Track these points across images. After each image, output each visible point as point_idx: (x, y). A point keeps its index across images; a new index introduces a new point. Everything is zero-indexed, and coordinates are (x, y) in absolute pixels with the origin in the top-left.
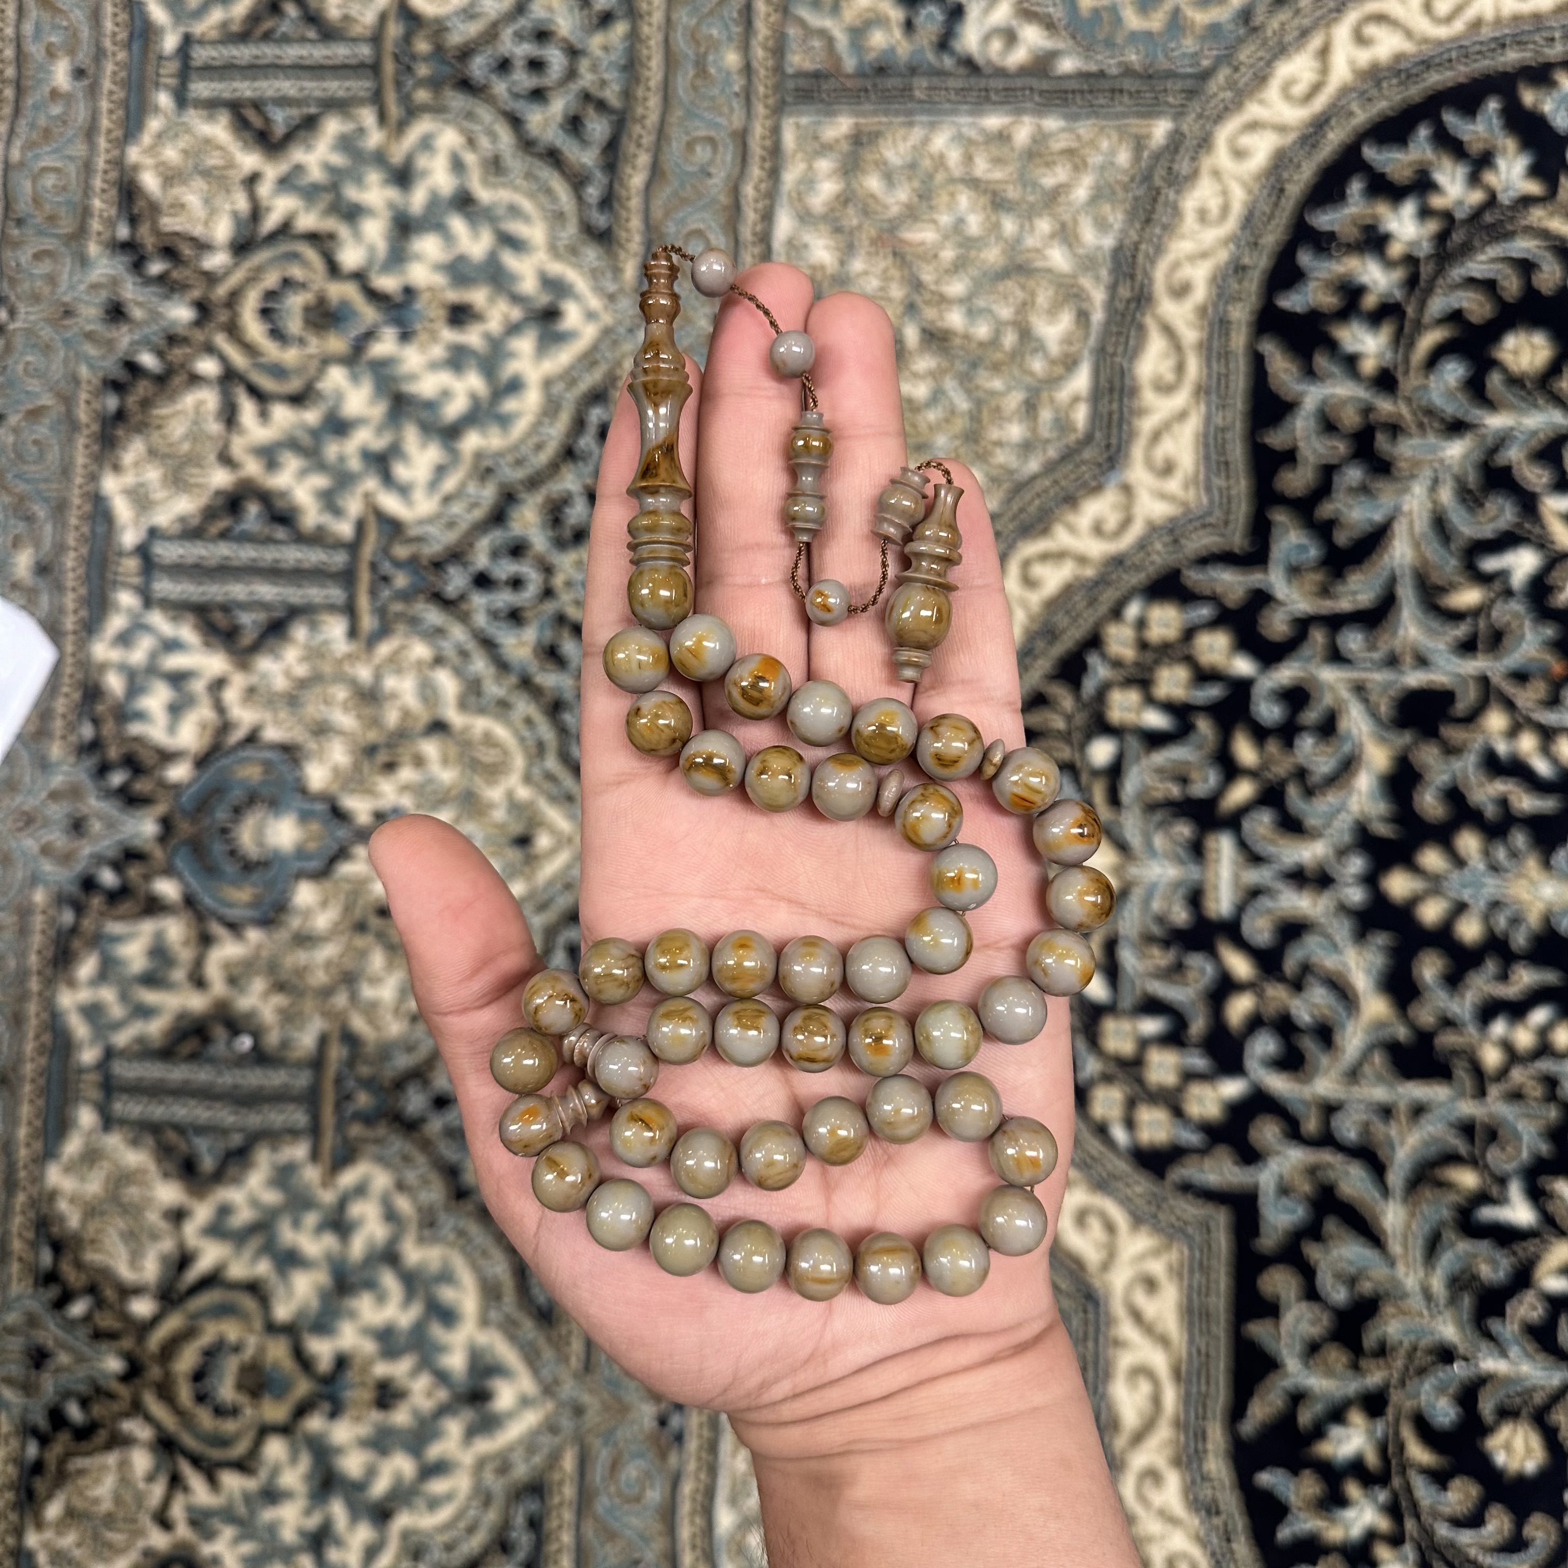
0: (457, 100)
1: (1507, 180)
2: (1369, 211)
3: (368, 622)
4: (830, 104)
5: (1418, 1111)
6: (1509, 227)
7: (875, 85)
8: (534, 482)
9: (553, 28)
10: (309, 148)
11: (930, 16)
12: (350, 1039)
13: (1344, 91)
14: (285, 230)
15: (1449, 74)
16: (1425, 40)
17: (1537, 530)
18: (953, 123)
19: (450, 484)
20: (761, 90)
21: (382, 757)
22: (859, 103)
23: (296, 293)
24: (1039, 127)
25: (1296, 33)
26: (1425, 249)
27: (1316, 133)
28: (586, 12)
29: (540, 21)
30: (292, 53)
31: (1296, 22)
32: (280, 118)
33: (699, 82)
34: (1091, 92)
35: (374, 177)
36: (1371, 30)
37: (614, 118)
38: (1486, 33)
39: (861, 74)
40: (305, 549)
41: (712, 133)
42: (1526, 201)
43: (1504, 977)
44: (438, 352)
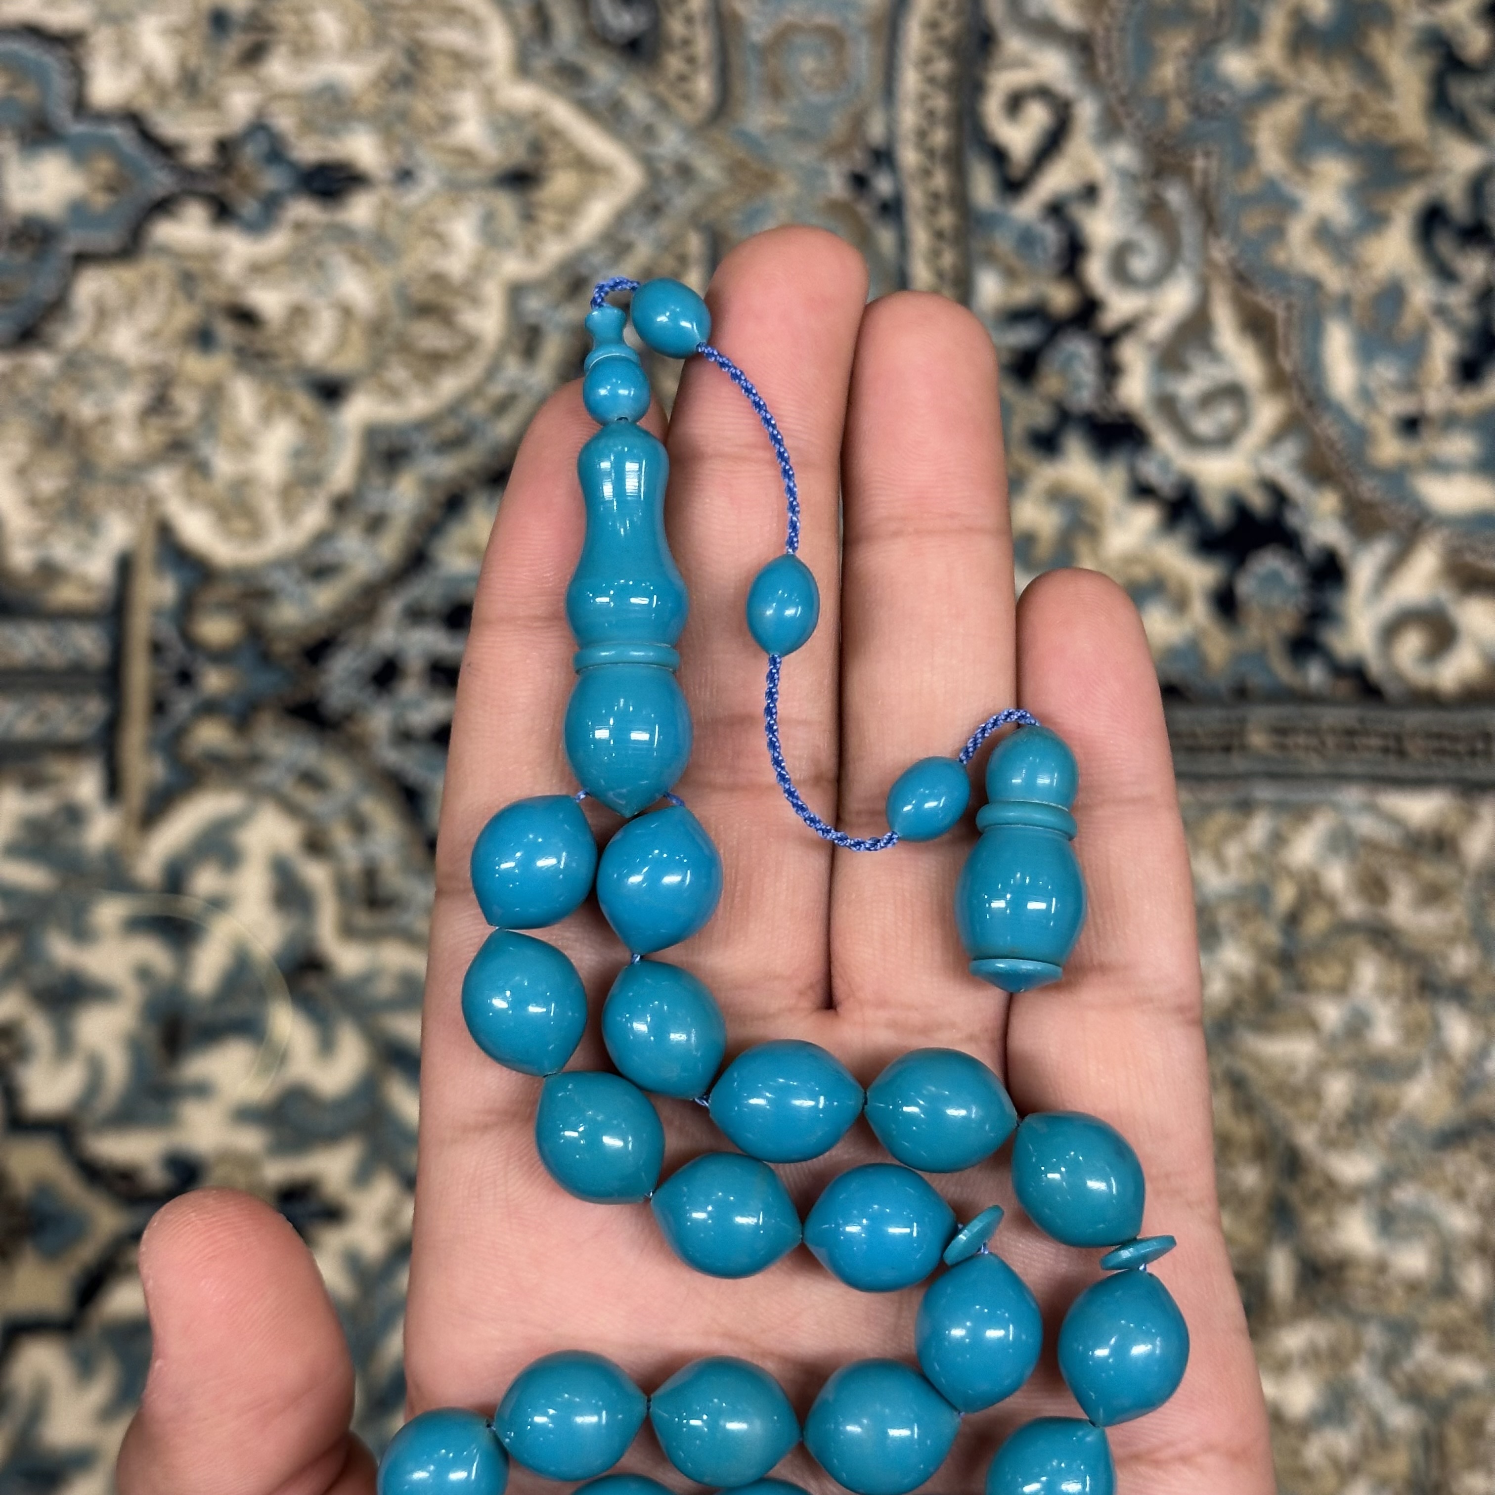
11: (1274, 578)
18: (1336, 807)
29: (456, 581)
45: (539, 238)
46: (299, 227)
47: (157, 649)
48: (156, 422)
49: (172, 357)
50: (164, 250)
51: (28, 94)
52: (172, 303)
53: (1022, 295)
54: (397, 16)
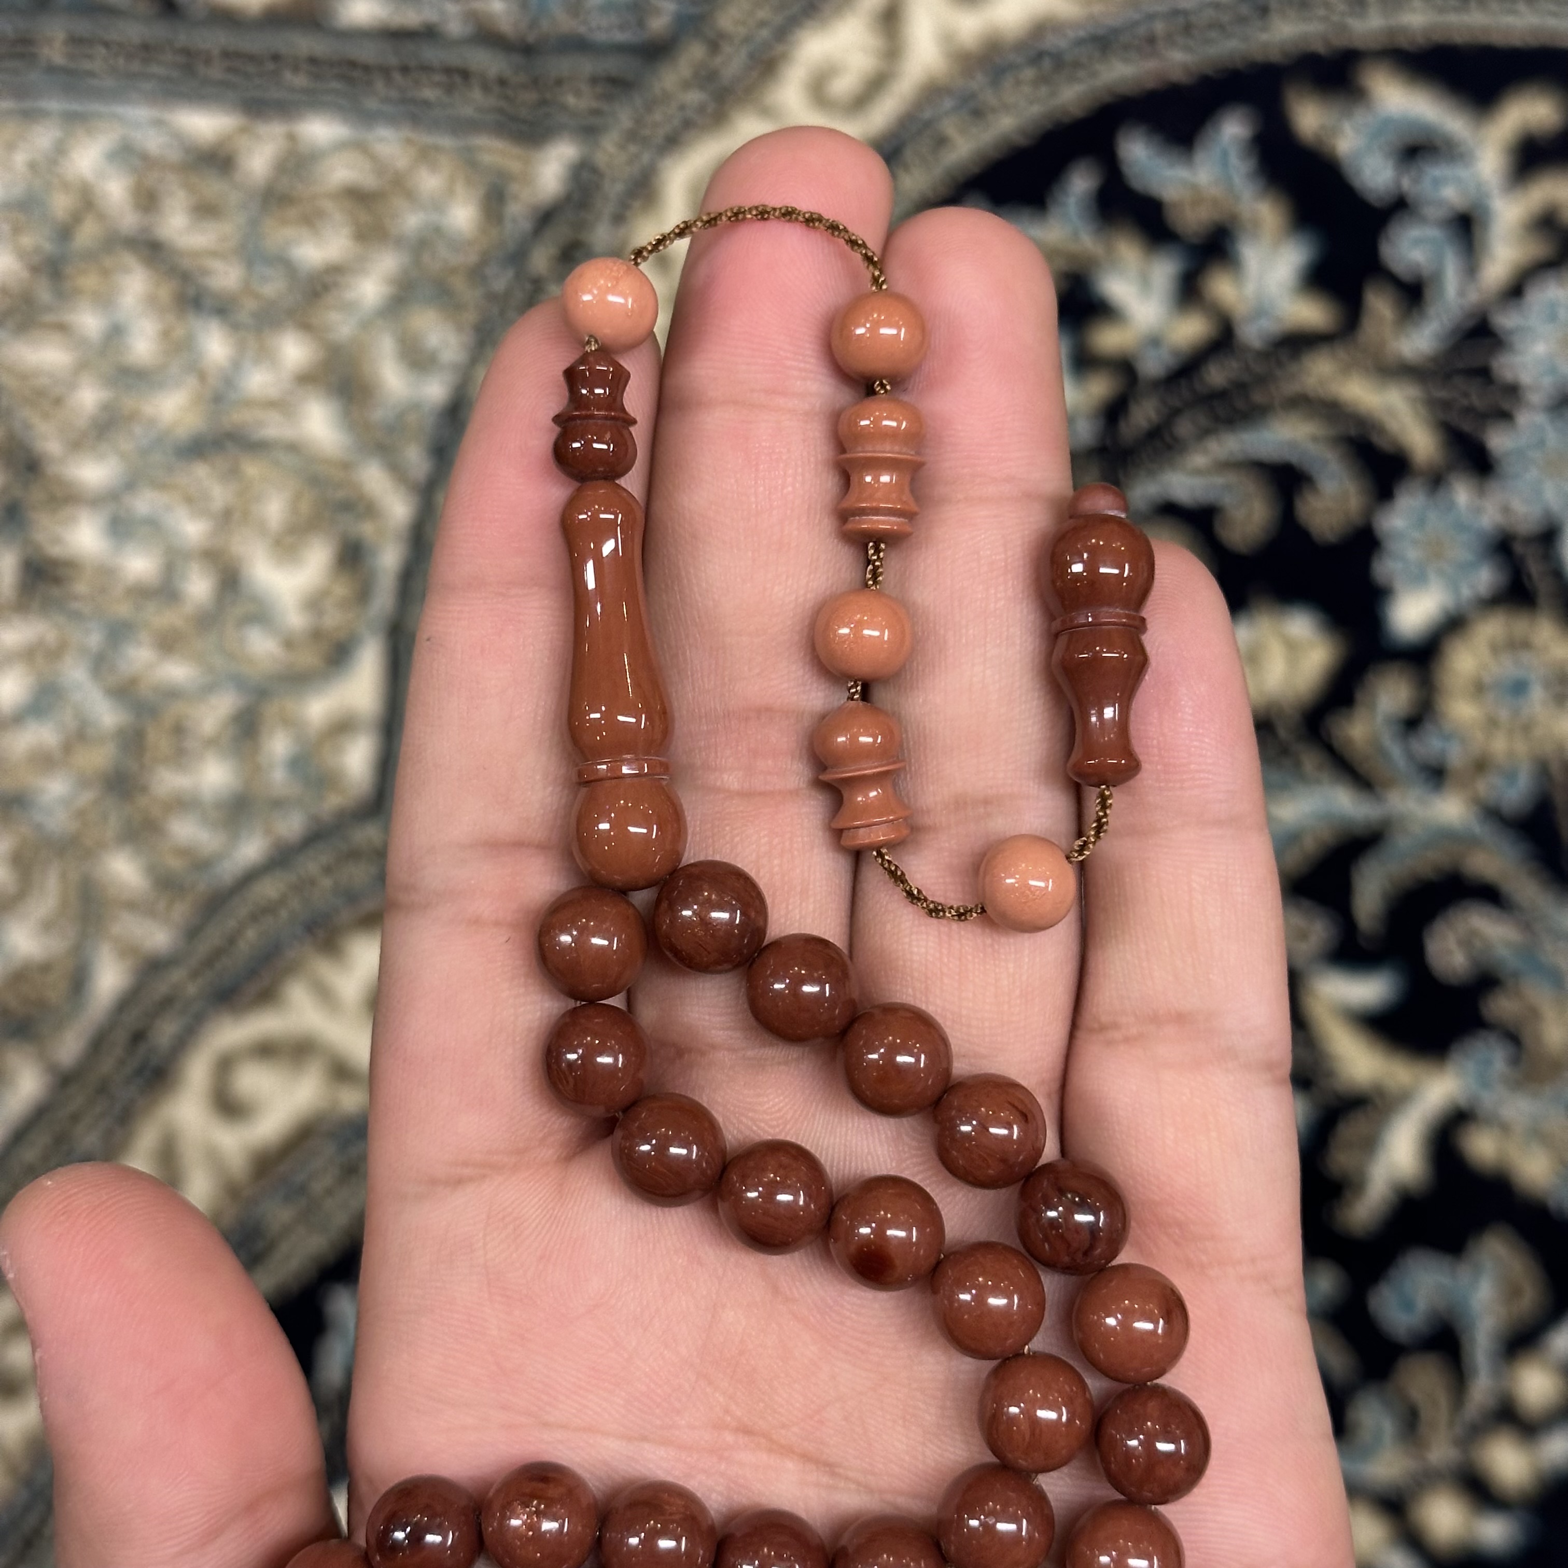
1: (1259, 296)
6: (1258, 397)
13: (931, 93)
15: (1151, 66)
24: (292, 138)
34: (405, 70)
42: (1297, 343)
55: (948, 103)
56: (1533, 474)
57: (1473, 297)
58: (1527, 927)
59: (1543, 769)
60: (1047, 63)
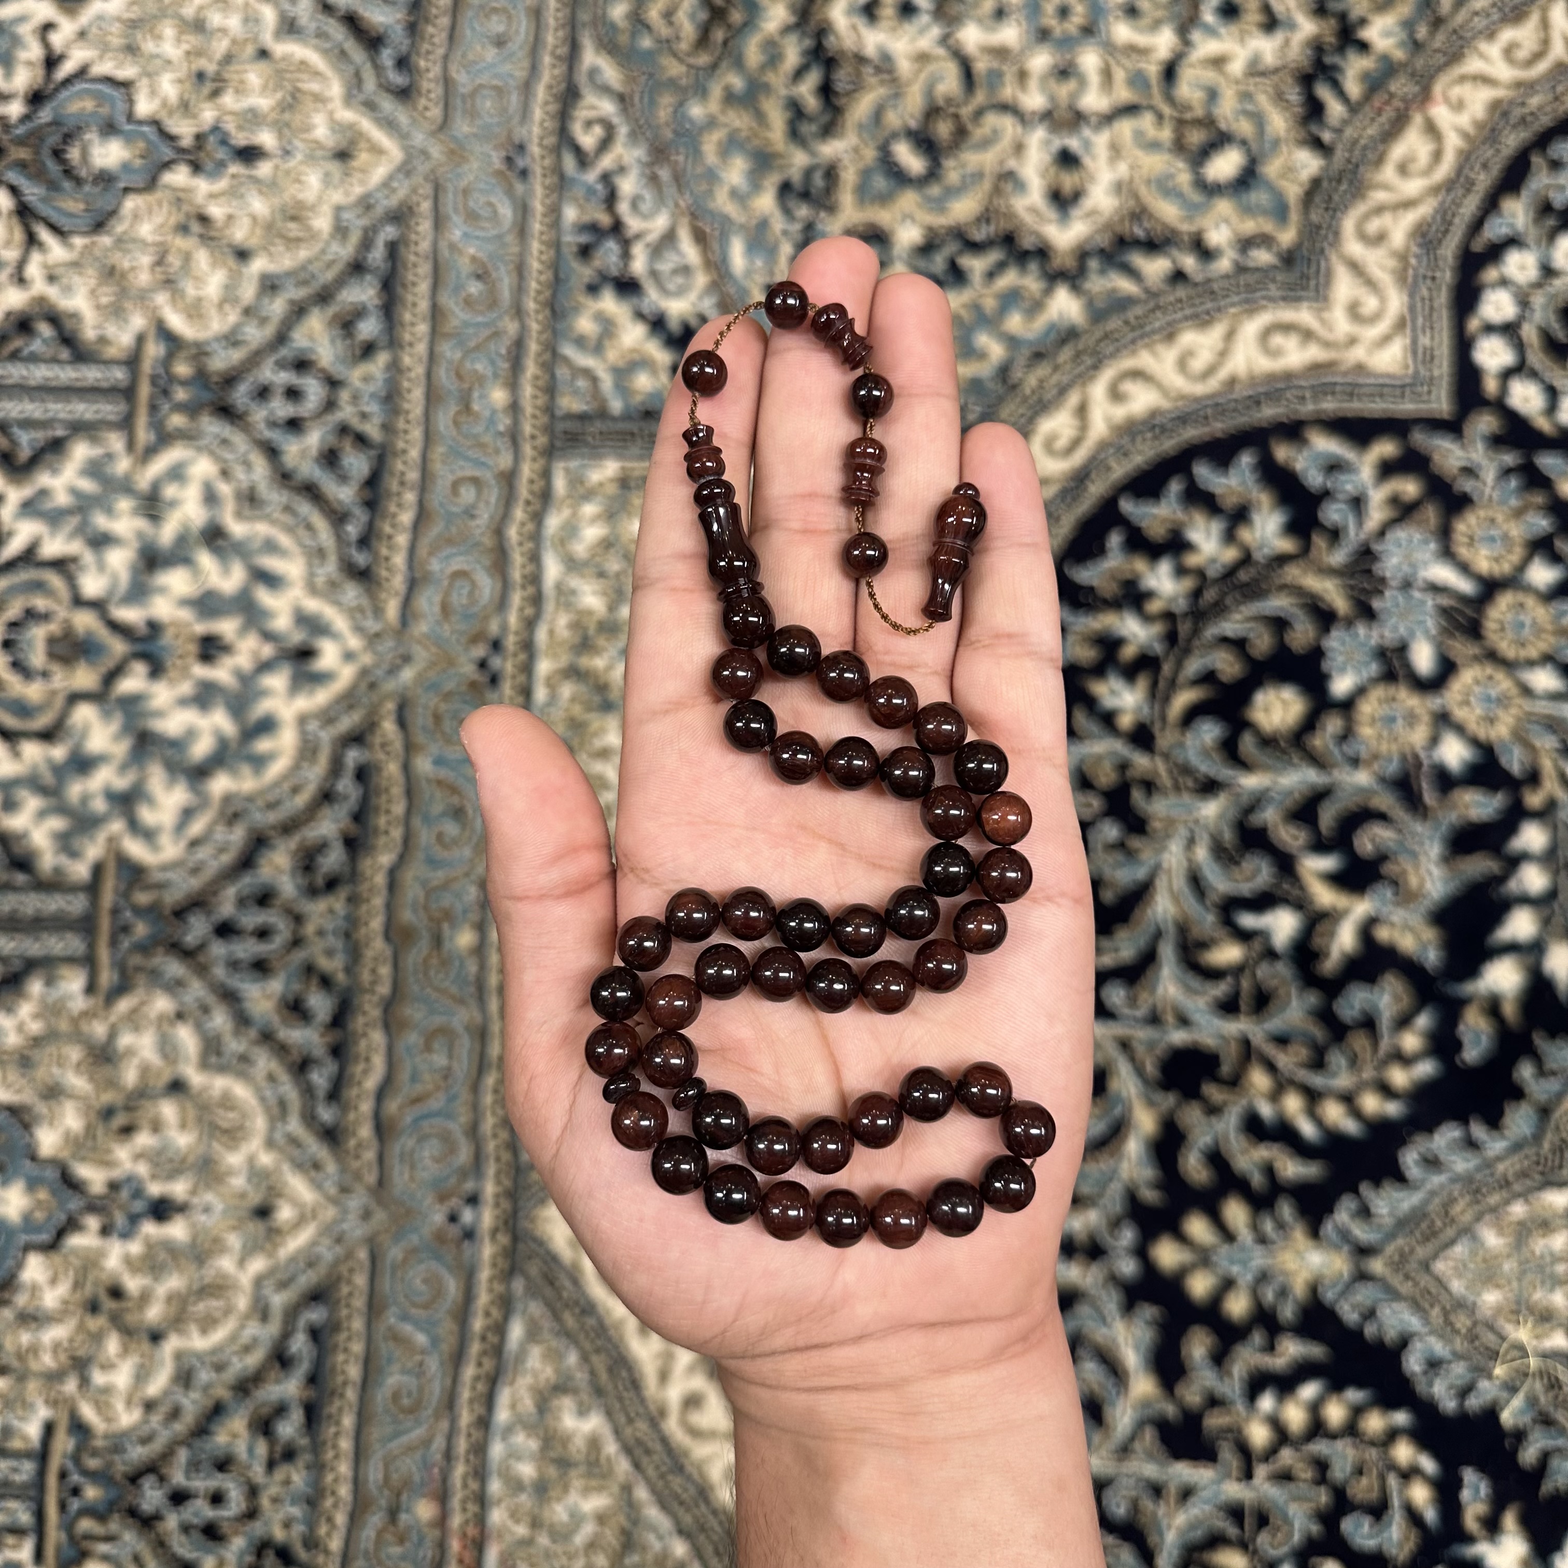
0: (212, 426)
1: (1262, 538)
2: (1128, 566)
3: (107, 977)
4: (595, 447)
5: (1186, 1493)
6: (1264, 586)
7: (641, 430)
8: (288, 828)
9: (314, 357)
10: (55, 472)
12: (79, 1428)
13: (1103, 446)
14: (29, 557)
15: (1206, 430)
16: (1182, 397)
17: (1296, 892)
19: (197, 827)
20: (527, 428)
21: (120, 1120)
22: (625, 448)
23: (37, 625)
25: (1054, 392)
26: (1182, 605)
27: (1077, 487)
28: (348, 342)
29: (302, 351)
30: (40, 373)
31: (1055, 379)
32: (26, 442)
33: (463, 419)
35: (124, 504)
36: (1129, 387)
37: (373, 453)
38: (1240, 392)
39: (627, 416)
40: (43, 896)
41: (477, 473)
42: (1281, 560)
43: (1270, 1348)
44: (186, 688)
45: (352, 185)
46: (234, 176)
47: (154, 380)
48: (158, 269)
49: (169, 238)
50: (167, 187)
51: (105, 111)
52: (170, 213)
53: (587, 218)
54: (288, 76)
55: (1111, 451)
56: (1394, 620)
57: (1362, 536)
58: (1400, 831)
59: (1403, 758)
60: (1157, 430)
